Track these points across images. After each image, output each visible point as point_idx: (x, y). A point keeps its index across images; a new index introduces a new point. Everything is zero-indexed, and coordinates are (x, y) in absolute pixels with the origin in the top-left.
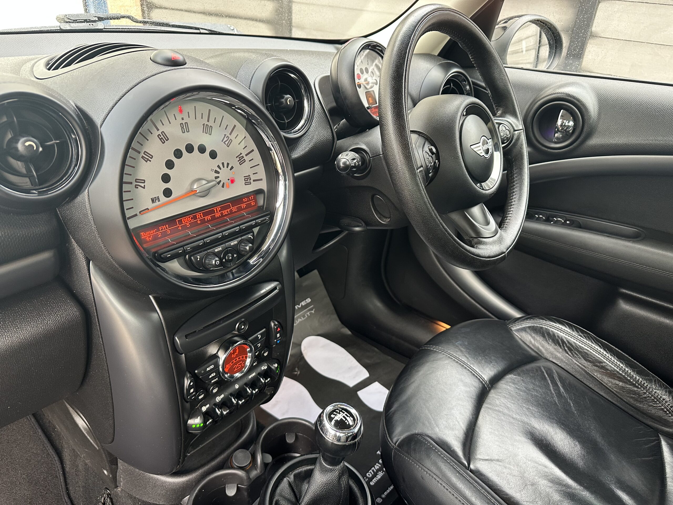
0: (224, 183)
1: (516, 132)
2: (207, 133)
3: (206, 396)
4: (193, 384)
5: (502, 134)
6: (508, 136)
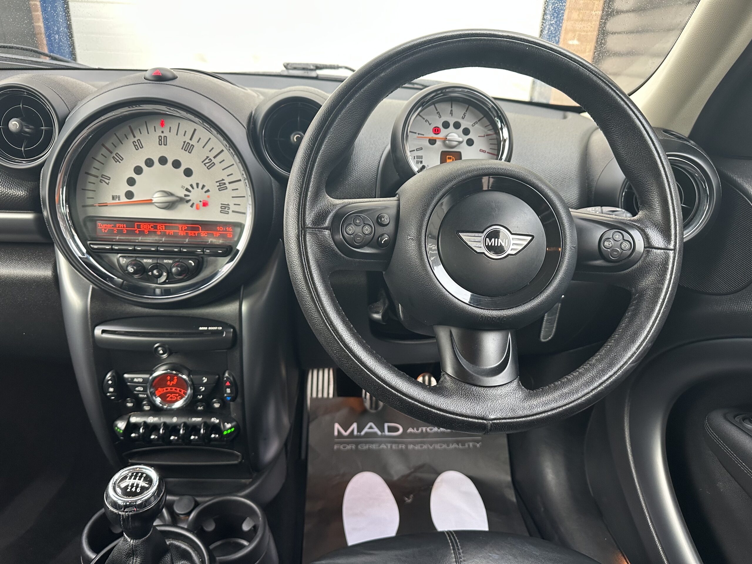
0: (193, 203)
1: (655, 250)
2: (186, 151)
3: (138, 409)
4: (113, 384)
5: (606, 244)
6: (624, 252)
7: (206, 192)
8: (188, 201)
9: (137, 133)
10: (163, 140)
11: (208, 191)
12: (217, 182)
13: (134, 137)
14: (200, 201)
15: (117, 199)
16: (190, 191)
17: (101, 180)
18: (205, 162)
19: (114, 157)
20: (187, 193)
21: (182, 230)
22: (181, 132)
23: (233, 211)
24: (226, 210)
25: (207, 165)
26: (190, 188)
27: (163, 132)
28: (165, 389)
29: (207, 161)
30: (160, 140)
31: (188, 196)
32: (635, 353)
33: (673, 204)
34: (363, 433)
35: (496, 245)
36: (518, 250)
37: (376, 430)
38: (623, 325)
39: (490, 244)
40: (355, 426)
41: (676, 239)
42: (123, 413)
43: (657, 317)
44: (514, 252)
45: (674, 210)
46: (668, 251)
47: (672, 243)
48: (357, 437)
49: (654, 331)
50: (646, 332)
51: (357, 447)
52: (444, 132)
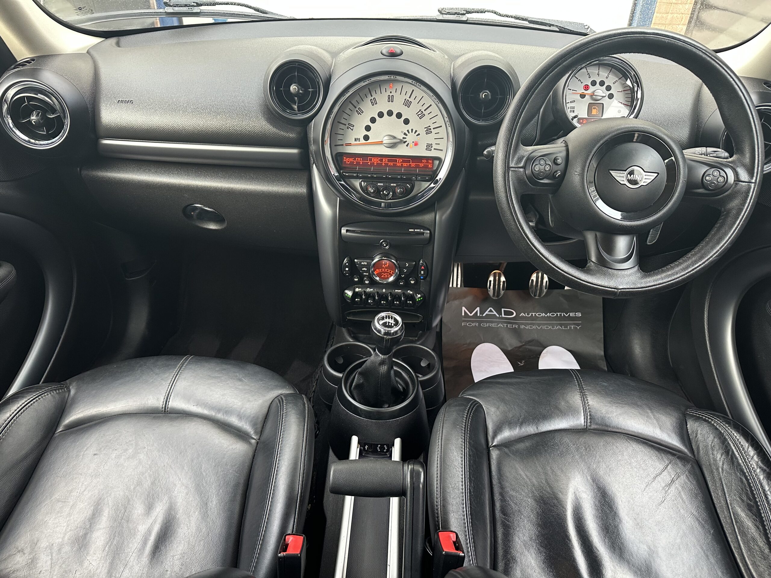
0: (408, 144)
1: (741, 183)
2: (406, 106)
3: (361, 282)
4: (349, 266)
5: (707, 178)
6: (719, 184)
7: (417, 135)
8: (405, 142)
9: (373, 93)
10: (391, 98)
11: (419, 134)
12: (425, 128)
13: (372, 96)
14: (413, 142)
15: (358, 141)
16: (407, 135)
17: (348, 127)
18: (418, 114)
19: (357, 111)
20: (405, 136)
21: (399, 162)
22: (404, 92)
23: (435, 149)
24: (430, 148)
25: (420, 116)
26: (407, 133)
27: (391, 92)
28: (380, 270)
29: (420, 113)
30: (389, 98)
31: (405, 138)
32: (718, 250)
33: (758, 151)
34: (484, 315)
35: (634, 179)
36: (648, 183)
37: (495, 313)
38: (713, 232)
39: (630, 179)
40: (478, 309)
41: (757, 176)
42: (350, 285)
43: (737, 227)
44: (645, 184)
45: (758, 155)
46: (750, 184)
47: (754, 178)
48: (480, 317)
49: (734, 237)
50: (727, 238)
51: (479, 325)
52: (592, 89)
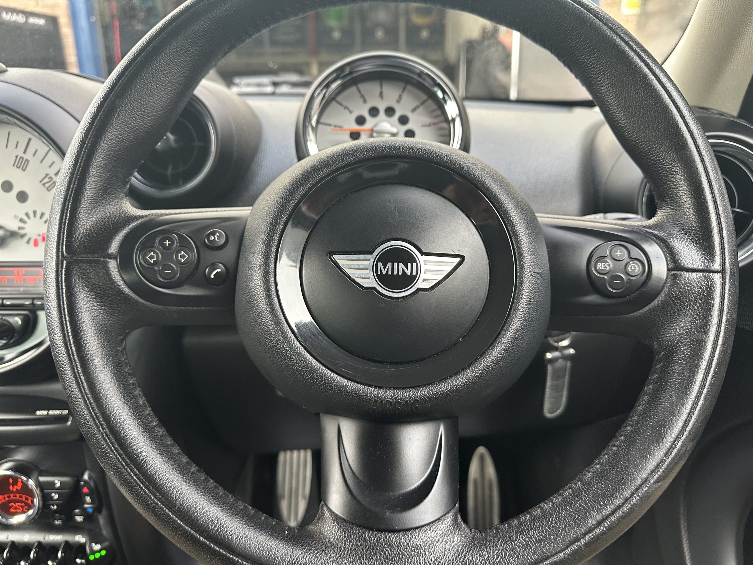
0: (30, 238)
1: (687, 274)
2: (19, 168)
5: (600, 266)
6: (632, 278)
7: (46, 223)
8: (23, 236)
14: (39, 235)
16: (25, 222)
18: (43, 182)
20: (22, 225)
21: (18, 276)
22: (12, 144)
25: (47, 185)
26: (25, 218)
28: (6, 496)
29: (46, 180)
31: (23, 228)
32: (662, 461)
35: (395, 273)
36: (435, 282)
38: (641, 408)
39: (384, 272)
41: (723, 253)
43: (700, 392)
46: (711, 274)
47: (718, 259)
49: (697, 420)
50: (680, 424)
52: (371, 122)
